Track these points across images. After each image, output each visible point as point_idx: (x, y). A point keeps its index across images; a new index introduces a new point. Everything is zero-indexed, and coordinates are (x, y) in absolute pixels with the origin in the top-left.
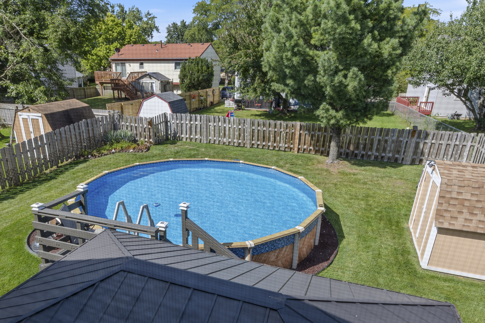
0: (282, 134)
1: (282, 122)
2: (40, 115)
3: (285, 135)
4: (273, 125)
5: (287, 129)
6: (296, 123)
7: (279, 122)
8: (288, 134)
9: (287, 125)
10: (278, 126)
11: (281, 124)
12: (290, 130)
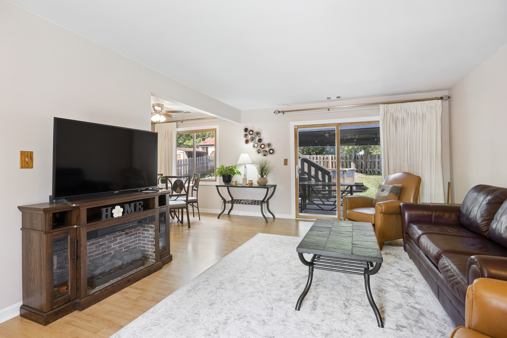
0: (321, 163)
1: (320, 156)
2: (182, 151)
3: (323, 163)
4: (315, 158)
5: (324, 160)
6: (329, 156)
7: (318, 156)
8: (325, 163)
9: (324, 158)
10: (319, 158)
11: (320, 157)
12: (326, 160)
